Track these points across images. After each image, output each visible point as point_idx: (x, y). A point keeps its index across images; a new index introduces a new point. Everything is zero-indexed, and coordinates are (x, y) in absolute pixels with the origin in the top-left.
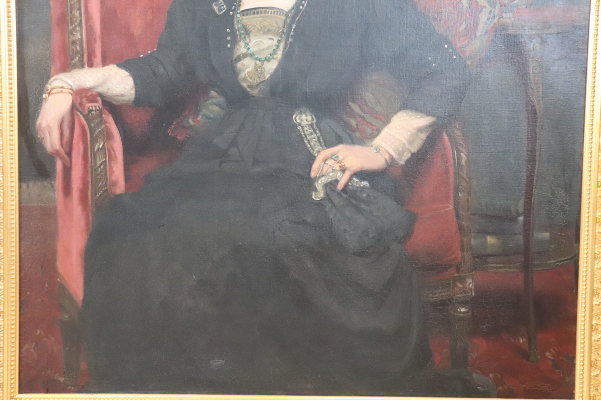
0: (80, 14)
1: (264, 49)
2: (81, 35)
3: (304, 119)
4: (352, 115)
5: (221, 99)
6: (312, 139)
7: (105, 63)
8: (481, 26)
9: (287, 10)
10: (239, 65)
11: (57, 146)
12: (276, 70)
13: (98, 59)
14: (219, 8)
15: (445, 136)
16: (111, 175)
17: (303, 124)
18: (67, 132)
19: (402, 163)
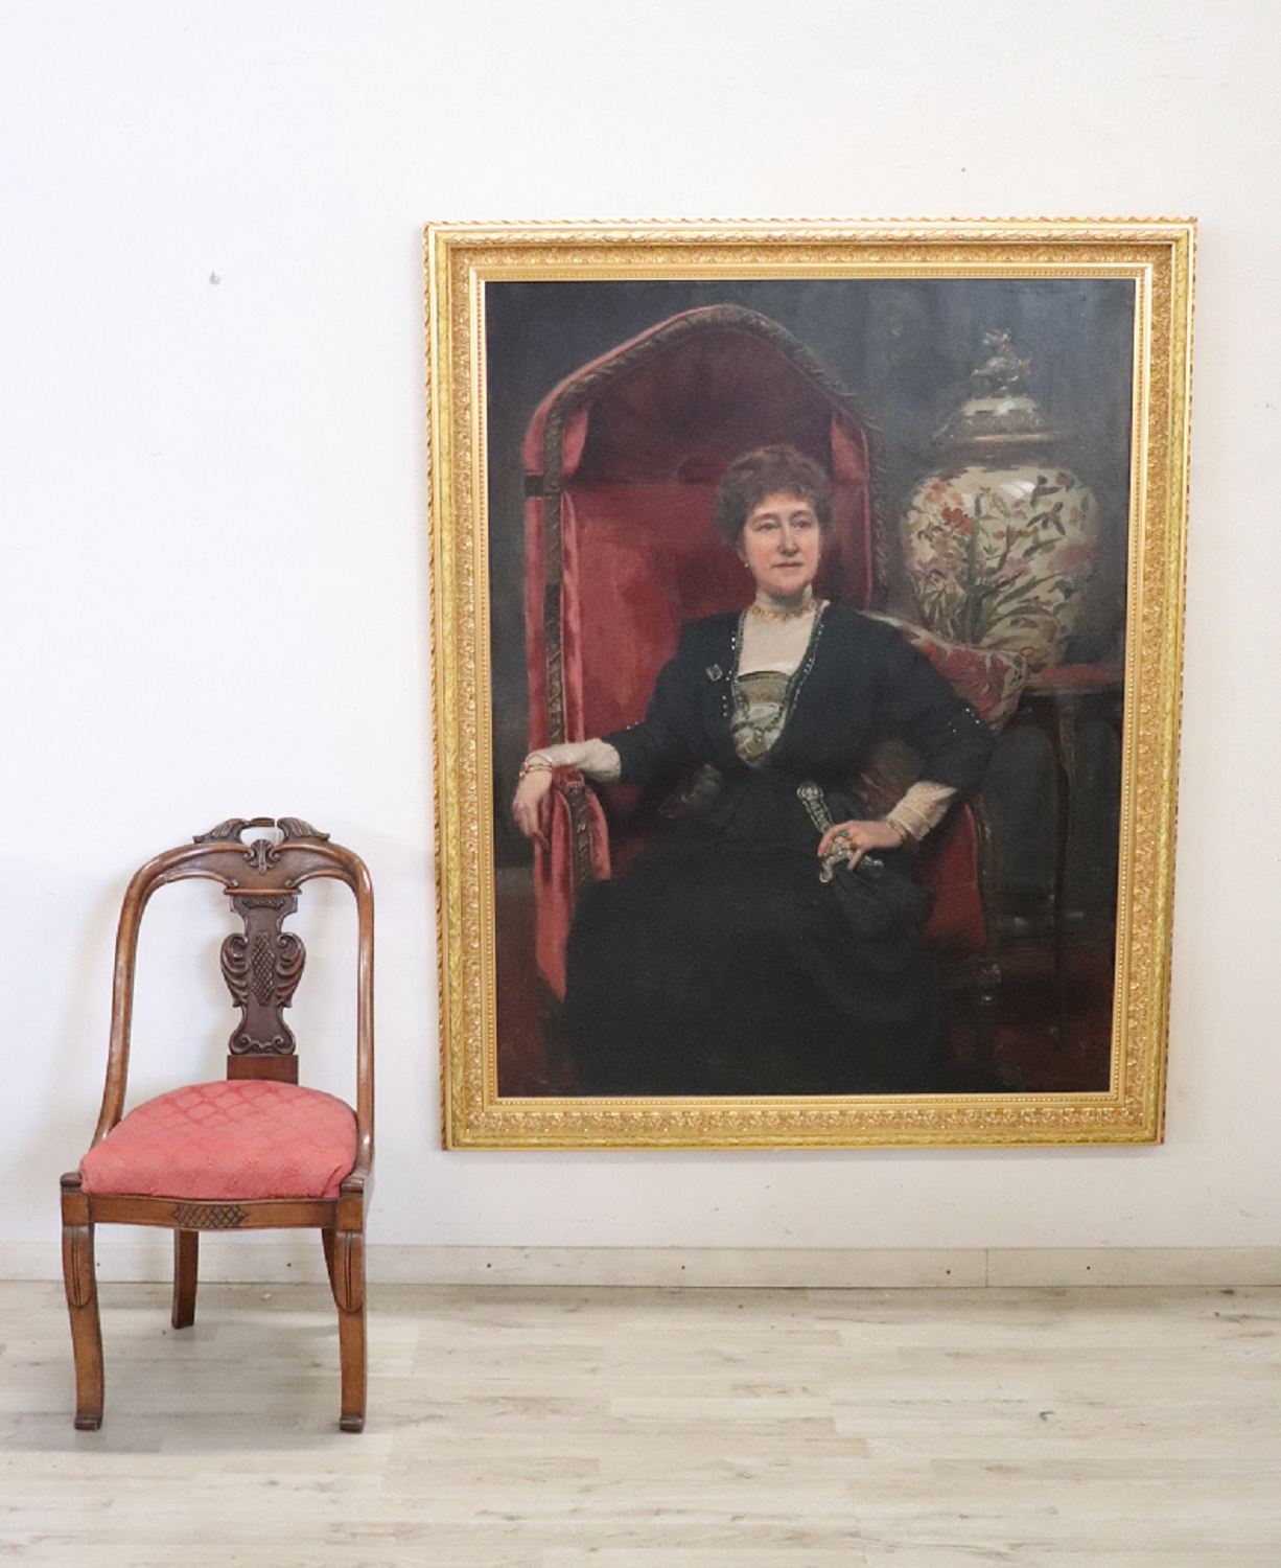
0: (561, 684)
1: (764, 718)
2: (562, 707)
3: (809, 793)
4: (866, 788)
5: (717, 773)
6: (819, 816)
7: (587, 737)
8: (1006, 687)
9: (790, 674)
10: (737, 735)
11: (535, 828)
12: (778, 740)
13: (581, 732)
14: (714, 673)
15: (967, 808)
16: (595, 859)
17: (809, 798)
18: (546, 813)
19: (920, 838)
